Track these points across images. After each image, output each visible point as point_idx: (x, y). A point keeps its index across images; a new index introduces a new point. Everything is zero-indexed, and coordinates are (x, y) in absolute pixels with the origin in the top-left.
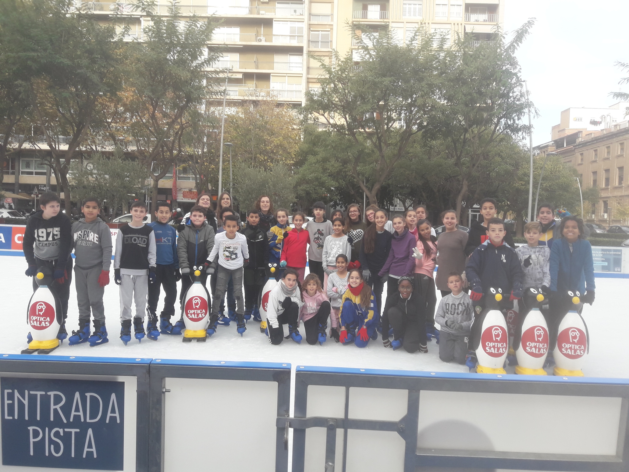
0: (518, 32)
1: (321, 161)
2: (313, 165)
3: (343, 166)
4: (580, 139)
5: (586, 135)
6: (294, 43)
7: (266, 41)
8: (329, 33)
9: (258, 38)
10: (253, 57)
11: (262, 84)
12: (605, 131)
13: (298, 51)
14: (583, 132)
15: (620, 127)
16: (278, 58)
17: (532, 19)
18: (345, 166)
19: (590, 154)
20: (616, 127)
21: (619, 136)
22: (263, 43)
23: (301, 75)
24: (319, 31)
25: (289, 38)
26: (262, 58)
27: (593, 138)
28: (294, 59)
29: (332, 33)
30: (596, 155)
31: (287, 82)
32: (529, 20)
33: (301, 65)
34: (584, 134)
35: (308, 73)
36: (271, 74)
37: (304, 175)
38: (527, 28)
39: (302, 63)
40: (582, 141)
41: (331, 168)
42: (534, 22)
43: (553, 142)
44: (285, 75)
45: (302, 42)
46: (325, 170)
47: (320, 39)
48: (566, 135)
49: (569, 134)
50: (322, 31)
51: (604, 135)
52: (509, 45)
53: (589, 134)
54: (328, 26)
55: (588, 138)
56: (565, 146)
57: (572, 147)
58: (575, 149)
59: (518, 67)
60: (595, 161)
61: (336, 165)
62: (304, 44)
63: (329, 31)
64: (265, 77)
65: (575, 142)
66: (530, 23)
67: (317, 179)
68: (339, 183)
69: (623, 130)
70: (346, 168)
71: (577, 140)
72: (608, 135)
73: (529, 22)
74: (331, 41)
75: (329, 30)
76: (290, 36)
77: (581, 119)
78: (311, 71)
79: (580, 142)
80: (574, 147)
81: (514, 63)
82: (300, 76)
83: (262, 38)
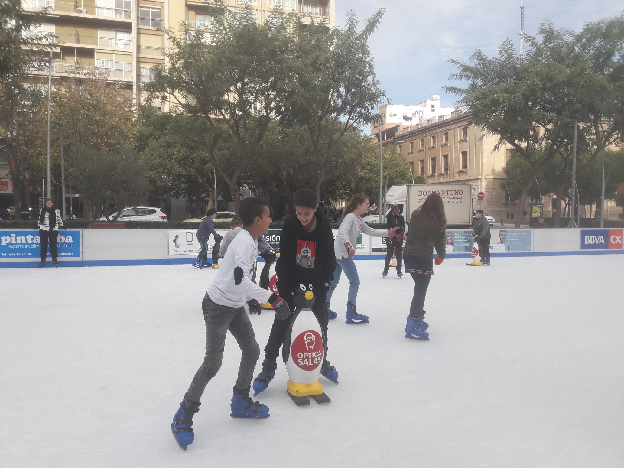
0: (369, 21)
1: (165, 146)
2: (157, 150)
3: (190, 152)
4: (399, 132)
5: (404, 129)
6: (121, 18)
7: (87, 13)
8: (161, 11)
9: (78, 9)
10: (72, 30)
11: (85, 61)
12: (419, 126)
13: (125, 27)
14: (401, 126)
15: (432, 122)
16: (102, 33)
17: (382, 9)
18: (192, 152)
19: (407, 146)
20: (429, 122)
21: (431, 130)
22: (84, 15)
23: (131, 54)
24: (148, 8)
25: (114, 12)
26: (83, 31)
27: (409, 132)
28: (122, 36)
29: (163, 11)
30: (412, 147)
31: (114, 60)
32: (380, 10)
33: (130, 43)
34: (401, 128)
35: (138, 51)
36: (95, 51)
37: (146, 160)
38: (378, 17)
39: (131, 41)
40: (400, 135)
41: (177, 153)
42: (384, 12)
43: (375, 135)
44: (112, 52)
45: (130, 17)
46: (170, 156)
47: (150, 17)
48: (385, 129)
49: (388, 128)
50: (152, 8)
51: (419, 129)
52: (360, 33)
53: (406, 128)
54: (158, 3)
55: (406, 132)
56: (385, 139)
57: (392, 139)
58: (394, 142)
59: (370, 56)
60: (412, 153)
61: (182, 151)
62: (133, 20)
63: (160, 9)
64: (88, 53)
65: (394, 135)
66: (380, 14)
67: (162, 165)
68: (186, 170)
69: (434, 125)
70: (192, 154)
71: (396, 133)
72: (422, 129)
73: (379, 12)
74: (163, 20)
75: (161, 7)
76: (116, 10)
77: (396, 115)
78: (142, 50)
79: (398, 135)
80: (393, 139)
81: (366, 52)
82: (129, 54)
83: (82, 9)
